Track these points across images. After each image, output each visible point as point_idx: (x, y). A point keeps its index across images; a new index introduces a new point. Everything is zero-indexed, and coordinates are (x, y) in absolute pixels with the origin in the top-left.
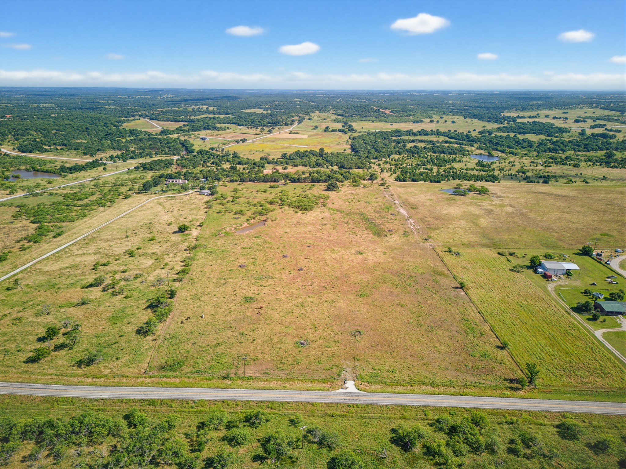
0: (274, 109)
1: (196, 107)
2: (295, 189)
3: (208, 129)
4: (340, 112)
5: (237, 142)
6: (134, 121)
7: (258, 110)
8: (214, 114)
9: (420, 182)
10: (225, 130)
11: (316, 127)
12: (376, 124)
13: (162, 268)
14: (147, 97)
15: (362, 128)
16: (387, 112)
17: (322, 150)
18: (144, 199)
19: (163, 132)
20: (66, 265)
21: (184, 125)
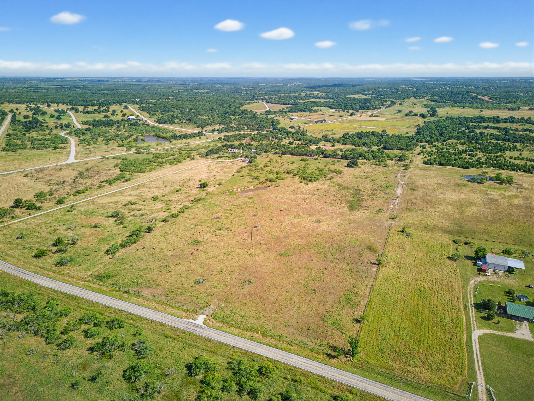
0: (376, 95)
1: (309, 93)
2: (319, 163)
3: (304, 111)
4: (436, 98)
5: (316, 122)
6: (253, 104)
7: (361, 95)
8: (320, 99)
9: (448, 167)
10: (316, 112)
11: (400, 111)
12: (466, 110)
13: (164, 212)
14: (280, 84)
15: (447, 113)
16: (486, 98)
17: (384, 131)
18: (202, 162)
19: (267, 113)
20: (112, 201)
21: (287, 108)
